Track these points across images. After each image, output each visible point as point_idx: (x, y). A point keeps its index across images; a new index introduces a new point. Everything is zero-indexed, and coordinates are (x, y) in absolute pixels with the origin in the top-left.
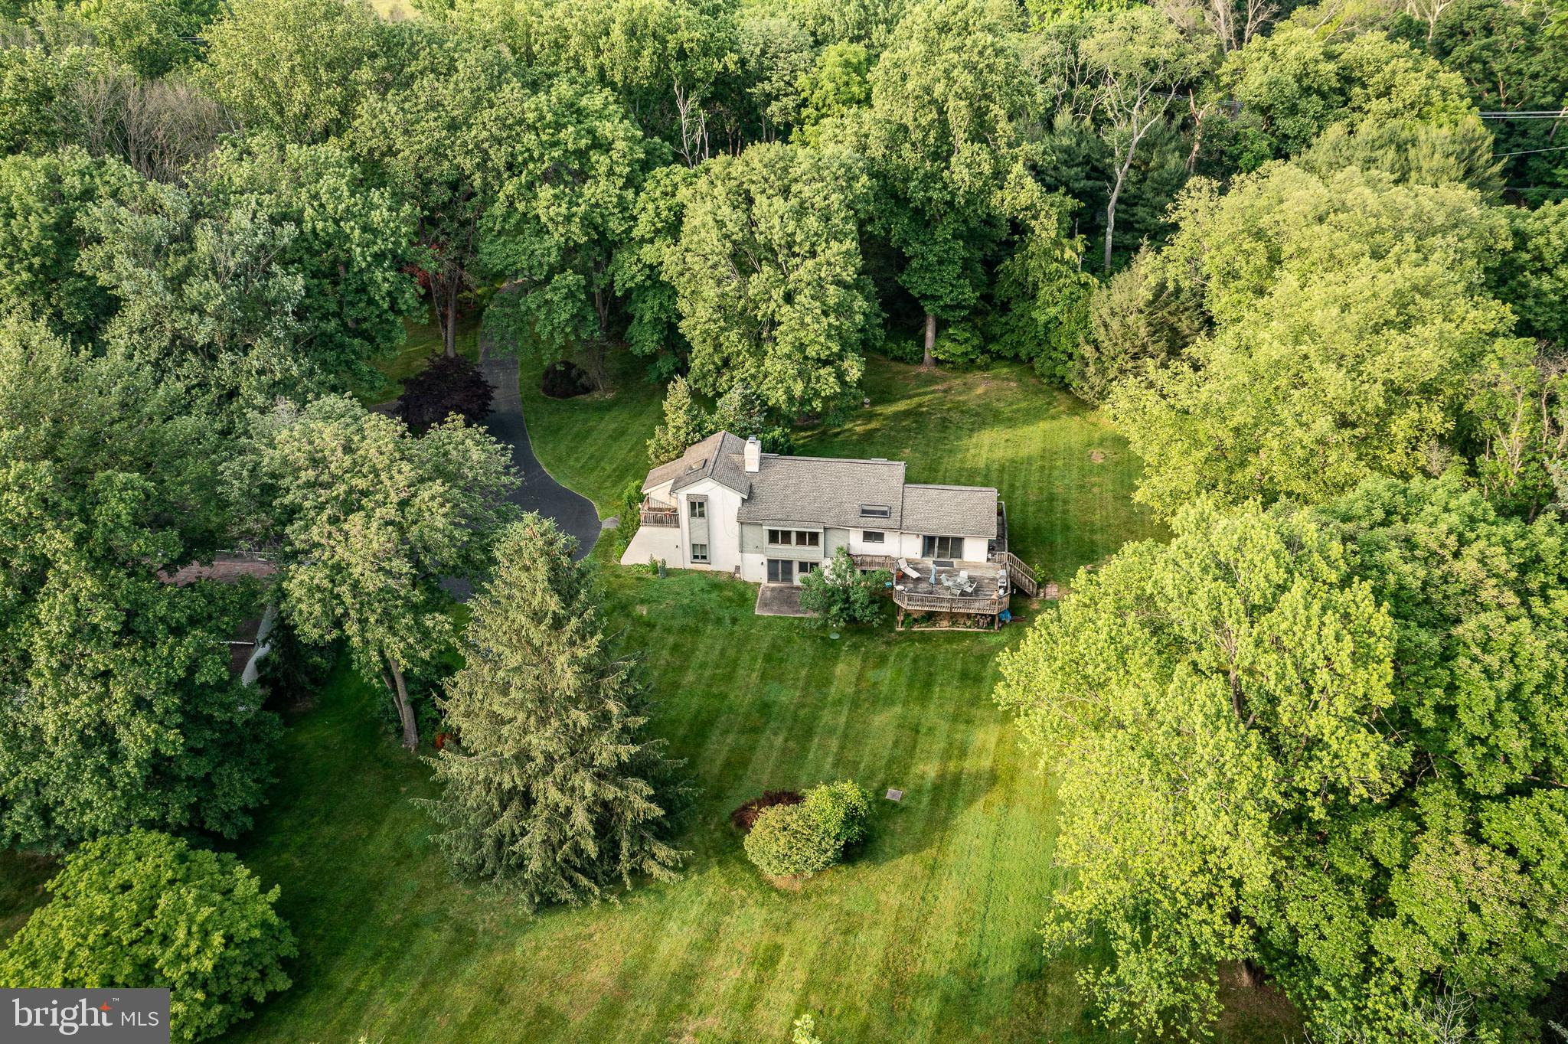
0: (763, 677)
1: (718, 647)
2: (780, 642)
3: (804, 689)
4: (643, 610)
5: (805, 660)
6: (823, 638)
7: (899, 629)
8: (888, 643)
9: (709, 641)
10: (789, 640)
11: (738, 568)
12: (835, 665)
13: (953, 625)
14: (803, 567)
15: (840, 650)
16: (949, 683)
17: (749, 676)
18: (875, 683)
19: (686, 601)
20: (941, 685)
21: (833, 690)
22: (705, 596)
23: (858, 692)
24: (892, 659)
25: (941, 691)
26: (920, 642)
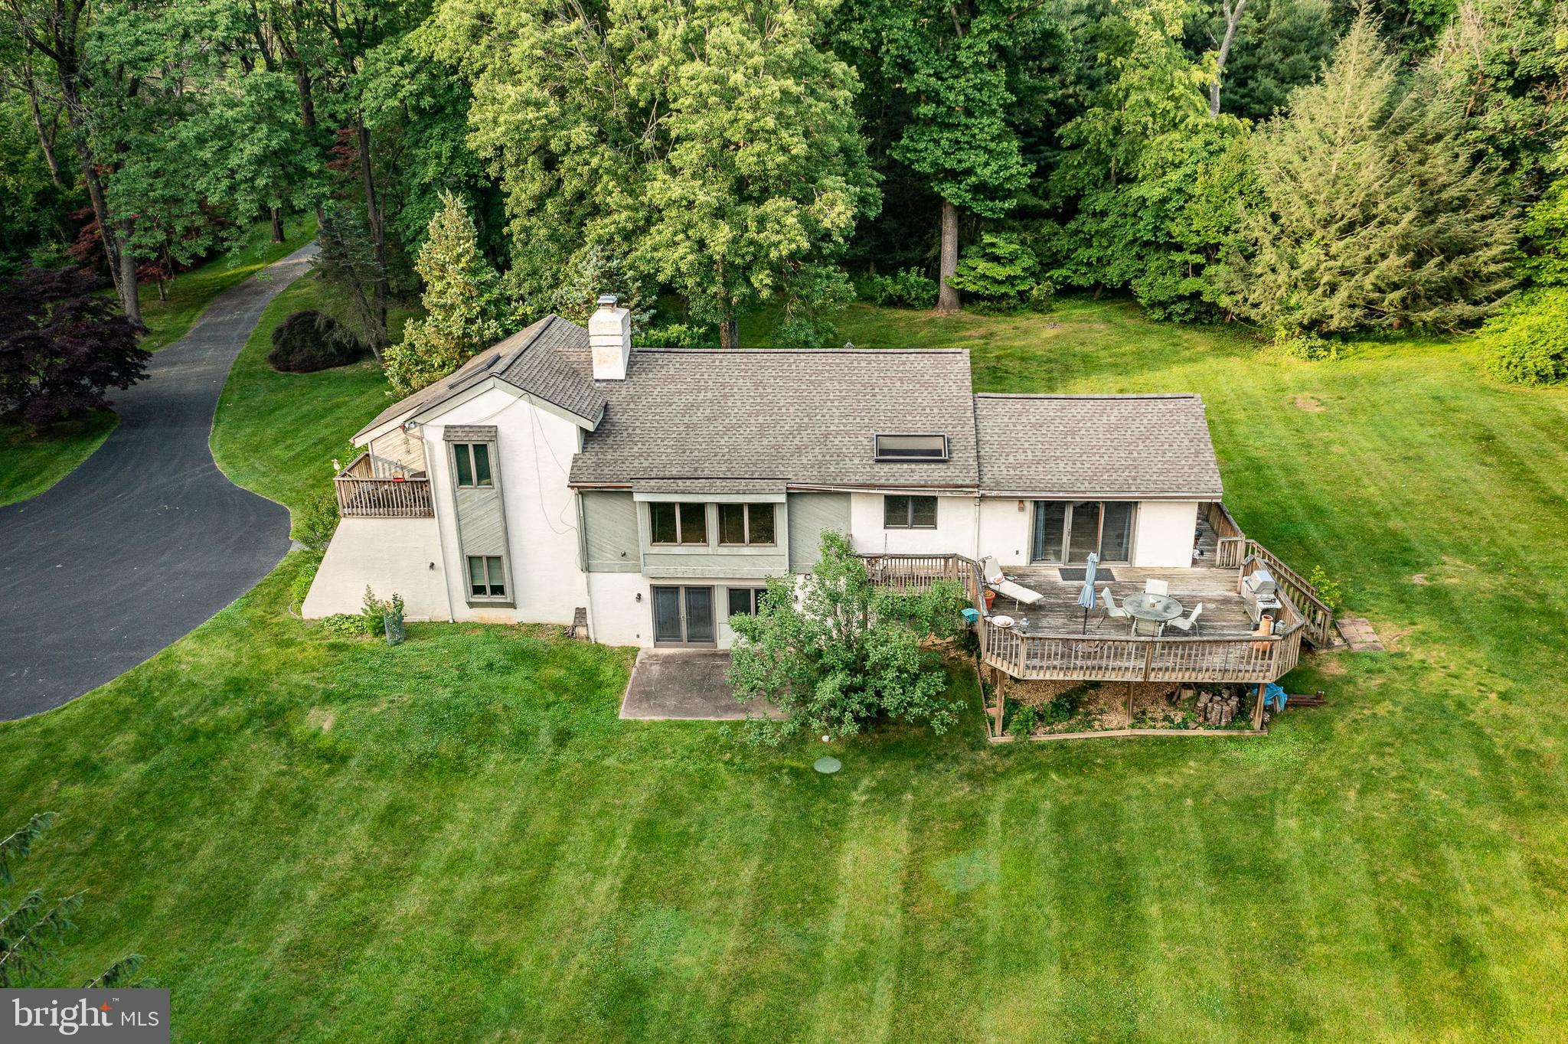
0: (629, 892)
1: (510, 809)
2: (681, 789)
3: (750, 925)
4: (323, 721)
5: (750, 834)
6: (795, 773)
7: (998, 739)
8: (974, 778)
9: (489, 794)
10: (706, 782)
11: (581, 613)
12: (835, 846)
13: (1139, 719)
14: (740, 600)
15: (848, 804)
16: (1184, 889)
17: (586, 890)
18: (962, 898)
19: (442, 694)
20: (1162, 894)
21: (837, 924)
22: (495, 680)
23: (913, 930)
24: (995, 820)
25: (1169, 914)
26: (1060, 769)
